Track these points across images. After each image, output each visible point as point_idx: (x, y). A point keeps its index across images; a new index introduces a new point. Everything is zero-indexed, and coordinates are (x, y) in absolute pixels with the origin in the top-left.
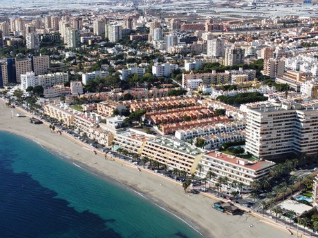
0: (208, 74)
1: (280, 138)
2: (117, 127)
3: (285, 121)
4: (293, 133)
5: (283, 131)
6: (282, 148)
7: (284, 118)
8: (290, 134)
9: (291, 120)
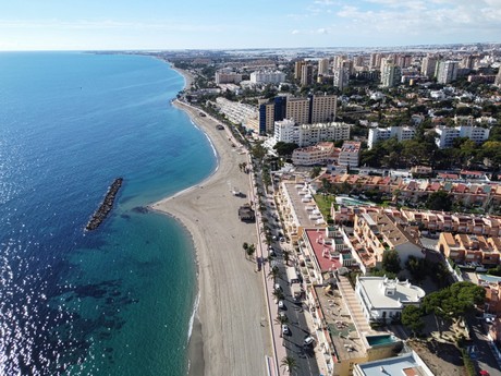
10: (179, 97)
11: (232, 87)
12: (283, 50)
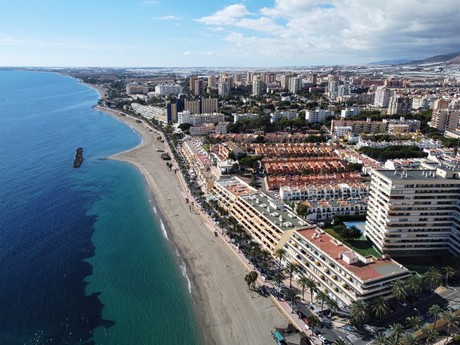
0: (361, 122)
1: (424, 225)
2: (223, 173)
3: (439, 197)
4: (452, 219)
5: (432, 214)
6: (427, 241)
7: (437, 192)
8: (445, 219)
9: (451, 197)
10: (99, 103)
11: (141, 97)
12: (180, 69)
